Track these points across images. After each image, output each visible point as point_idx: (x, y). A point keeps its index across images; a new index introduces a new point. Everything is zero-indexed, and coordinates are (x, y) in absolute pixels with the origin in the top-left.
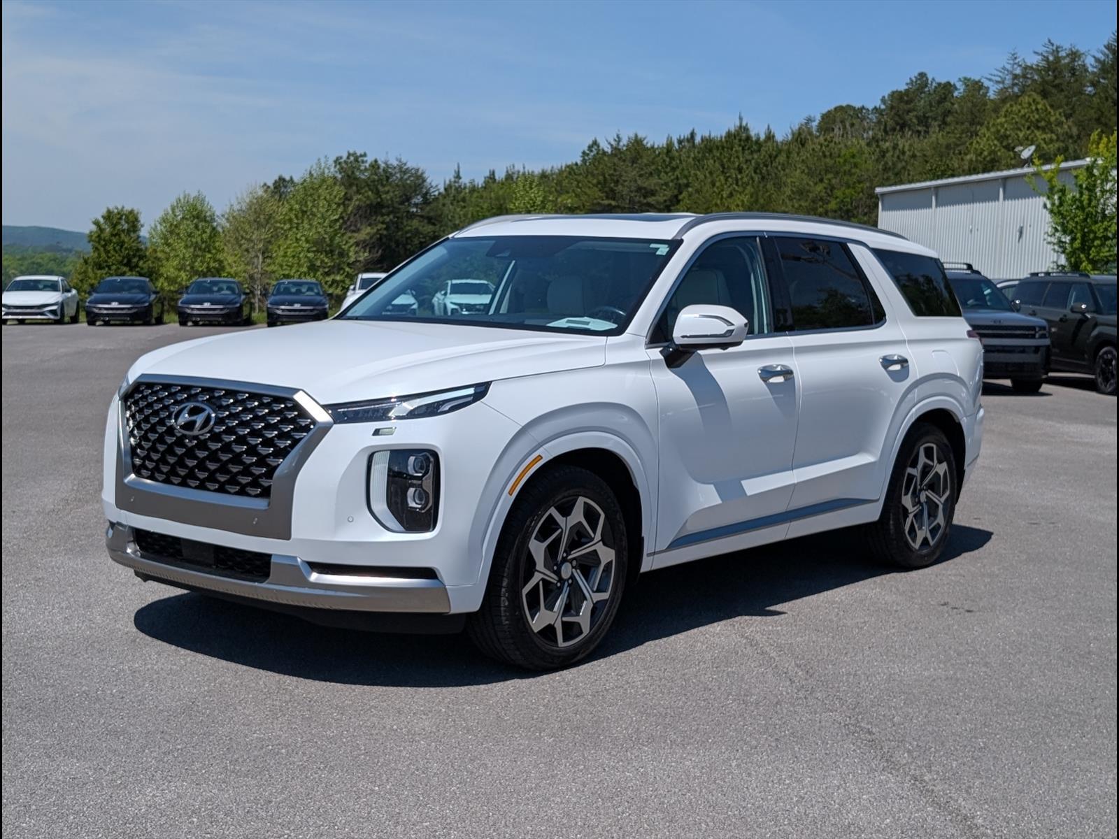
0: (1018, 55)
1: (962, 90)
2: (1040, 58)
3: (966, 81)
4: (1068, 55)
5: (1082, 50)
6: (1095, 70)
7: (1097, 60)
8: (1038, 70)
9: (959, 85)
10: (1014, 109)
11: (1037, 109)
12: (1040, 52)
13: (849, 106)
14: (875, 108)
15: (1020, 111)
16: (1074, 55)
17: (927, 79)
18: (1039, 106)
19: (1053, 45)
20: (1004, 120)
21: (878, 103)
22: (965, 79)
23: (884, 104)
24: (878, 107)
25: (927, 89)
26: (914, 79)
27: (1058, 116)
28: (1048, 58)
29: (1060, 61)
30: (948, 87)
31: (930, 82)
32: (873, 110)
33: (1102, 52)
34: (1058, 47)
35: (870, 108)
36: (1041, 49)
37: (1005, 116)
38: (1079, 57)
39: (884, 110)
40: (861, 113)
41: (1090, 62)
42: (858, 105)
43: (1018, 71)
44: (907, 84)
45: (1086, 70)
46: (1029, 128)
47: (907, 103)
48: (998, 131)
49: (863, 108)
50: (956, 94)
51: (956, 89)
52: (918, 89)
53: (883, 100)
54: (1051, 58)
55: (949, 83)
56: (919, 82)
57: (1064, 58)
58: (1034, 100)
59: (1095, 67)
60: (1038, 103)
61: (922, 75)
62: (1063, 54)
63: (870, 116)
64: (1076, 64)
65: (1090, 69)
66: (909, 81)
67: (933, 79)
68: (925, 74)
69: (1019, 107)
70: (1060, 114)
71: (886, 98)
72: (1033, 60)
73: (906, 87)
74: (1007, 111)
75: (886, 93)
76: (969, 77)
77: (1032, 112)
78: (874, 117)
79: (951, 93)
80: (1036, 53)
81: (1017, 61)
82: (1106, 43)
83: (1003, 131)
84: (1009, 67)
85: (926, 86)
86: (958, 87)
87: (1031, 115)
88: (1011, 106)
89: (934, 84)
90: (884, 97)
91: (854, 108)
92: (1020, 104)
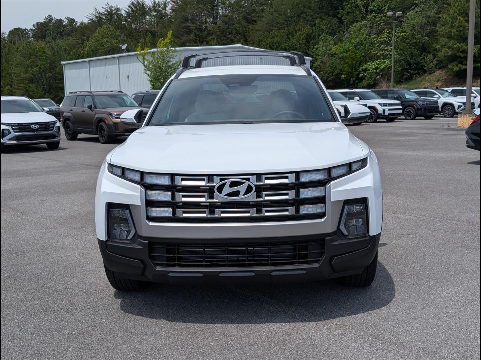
0: (97, 9)
1: (66, 22)
2: (105, 10)
3: (68, 19)
4: (115, 9)
5: (120, 8)
6: (125, 15)
7: (125, 11)
8: (105, 15)
9: (65, 20)
10: (101, 30)
11: (110, 30)
12: (105, 8)
13: (19, 28)
14: (31, 29)
15: (103, 31)
16: (118, 9)
17: (52, 18)
18: (111, 29)
19: (109, 5)
20: (98, 34)
21: (32, 27)
22: (68, 17)
23: (35, 27)
24: (32, 28)
25: (52, 22)
26: (47, 18)
27: (118, 33)
28: (108, 10)
29: (112, 12)
30: (60, 21)
31: (53, 19)
32: (30, 30)
33: (127, 8)
34: (111, 6)
35: (29, 29)
36: (105, 7)
37: (98, 33)
38: (119, 10)
39: (34, 30)
40: (25, 31)
41: (123, 12)
42: (23, 28)
43: (97, 15)
44: (44, 19)
45: (122, 16)
46: (108, 38)
47: (45, 27)
48: (97, 39)
49: (26, 29)
50: (64, 24)
51: (64, 22)
52: (49, 21)
53: (34, 26)
54: (109, 10)
55: (61, 19)
56: (49, 19)
57: (114, 10)
58: (109, 26)
59: (126, 14)
60: (110, 28)
61: (49, 15)
62: (113, 9)
63: (29, 33)
64: (118, 13)
65: (124, 15)
66: (45, 18)
67: (55, 18)
68: (51, 16)
69: (103, 29)
70: (119, 32)
71: (35, 25)
72: (102, 11)
73: (44, 20)
74: (99, 31)
75: (35, 23)
76: (69, 17)
77: (108, 31)
78: (31, 33)
79: (62, 23)
80: (102, 7)
81: (97, 11)
82: (128, 5)
83: (98, 38)
84: (94, 13)
85: (52, 20)
86: (65, 21)
87: (108, 32)
88: (100, 29)
89: (55, 20)
90: (34, 24)
91: (22, 29)
92: (104, 28)
